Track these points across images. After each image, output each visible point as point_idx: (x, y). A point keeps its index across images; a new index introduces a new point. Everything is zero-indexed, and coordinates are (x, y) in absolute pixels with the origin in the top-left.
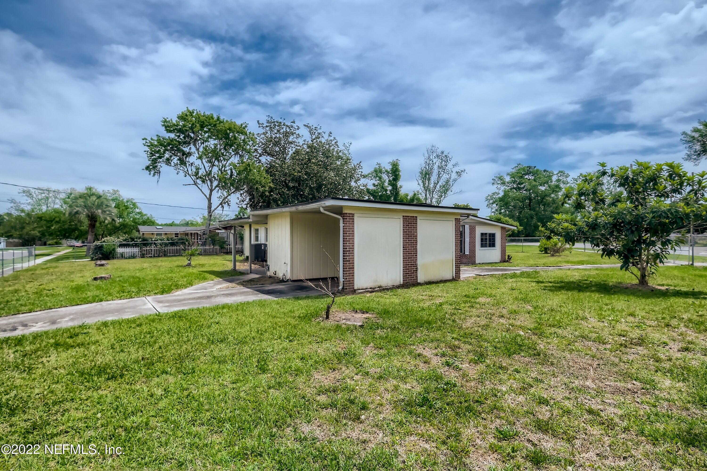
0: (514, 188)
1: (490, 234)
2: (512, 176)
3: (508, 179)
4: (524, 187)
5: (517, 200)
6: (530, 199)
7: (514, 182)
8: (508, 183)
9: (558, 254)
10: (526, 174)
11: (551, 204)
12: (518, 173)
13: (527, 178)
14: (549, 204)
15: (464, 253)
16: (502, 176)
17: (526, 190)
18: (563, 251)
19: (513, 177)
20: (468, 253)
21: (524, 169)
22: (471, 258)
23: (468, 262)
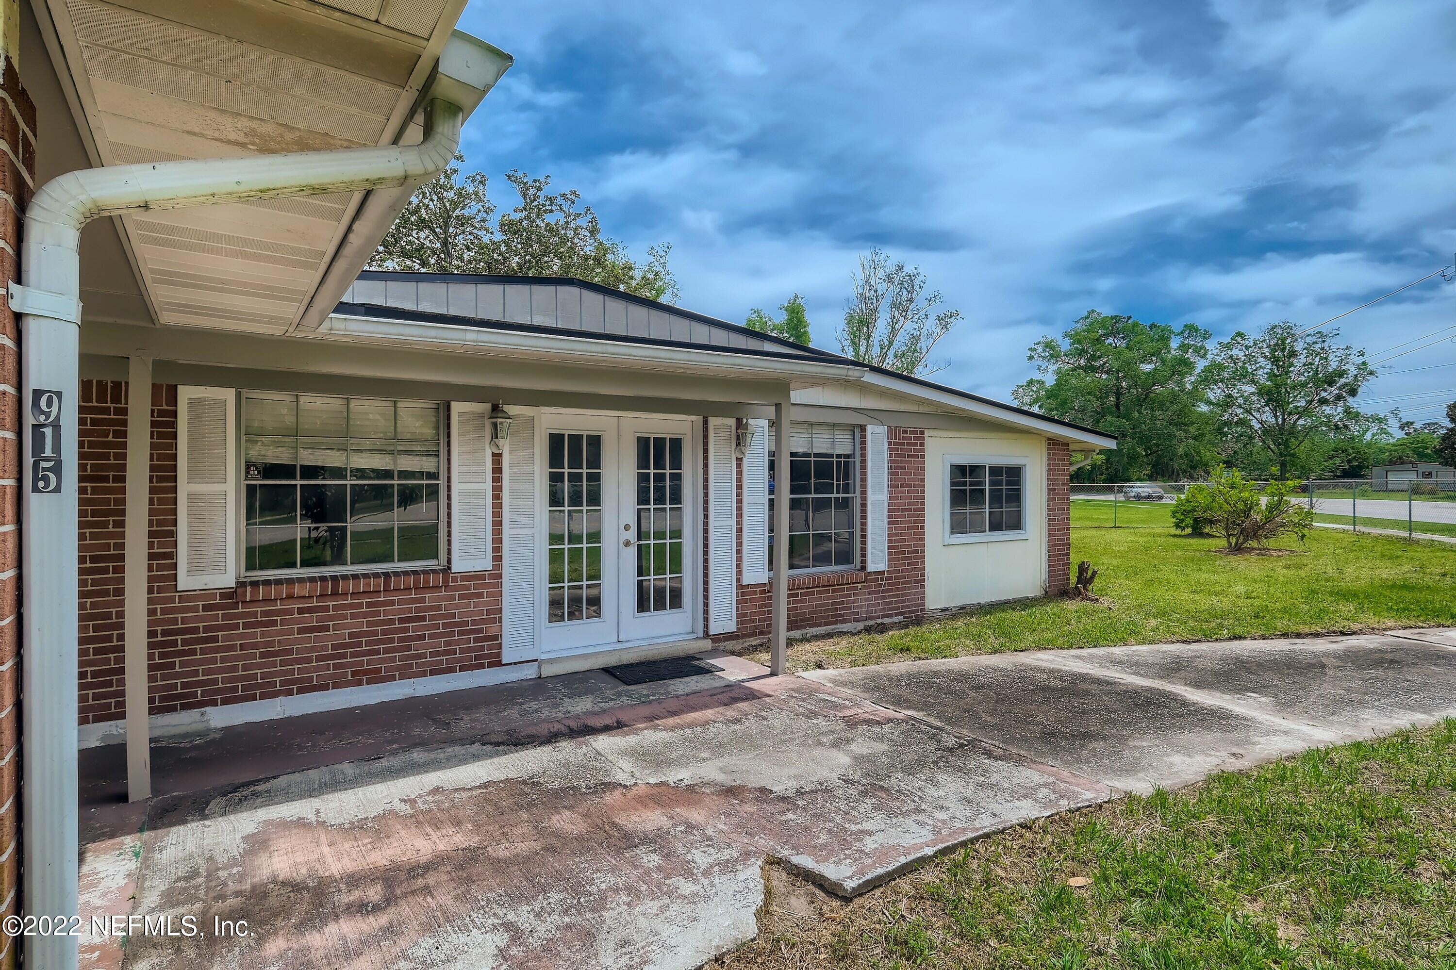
0: (1080, 367)
1: (995, 471)
2: (1077, 339)
3: (1065, 345)
4: (1102, 366)
5: (1089, 394)
6: (1118, 394)
7: (1081, 353)
8: (1066, 355)
9: (1254, 544)
10: (1107, 336)
11: (1168, 404)
12: (1088, 331)
13: (1111, 344)
14: (1162, 404)
15: (863, 568)
16: (1052, 341)
17: (1107, 373)
18: (1273, 533)
19: (1079, 342)
20: (882, 566)
21: (1103, 323)
22: (897, 589)
23: (881, 611)
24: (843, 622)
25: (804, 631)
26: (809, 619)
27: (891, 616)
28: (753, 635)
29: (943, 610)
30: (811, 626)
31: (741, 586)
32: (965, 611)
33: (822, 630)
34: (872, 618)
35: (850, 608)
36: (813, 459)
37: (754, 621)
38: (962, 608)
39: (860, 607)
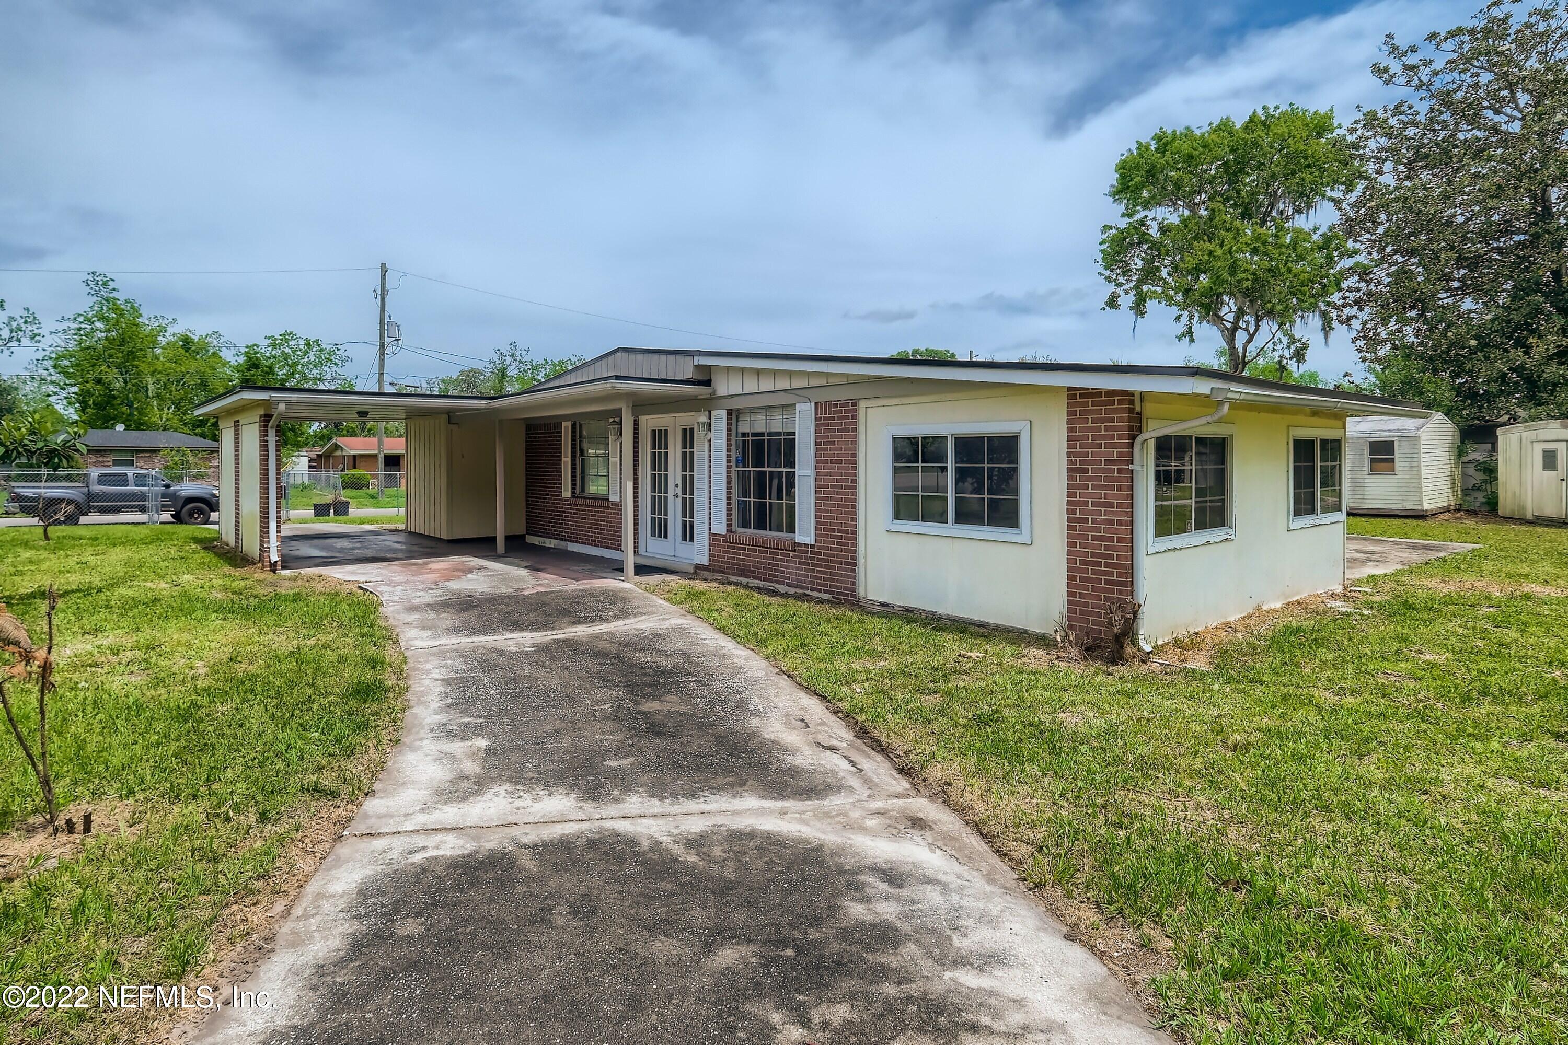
15: (792, 538)
20: (810, 540)
22: (826, 566)
23: (810, 583)
24: (778, 582)
25: (749, 580)
26: (753, 572)
27: (820, 591)
28: (718, 572)
29: (882, 604)
30: (755, 578)
31: (711, 534)
32: (909, 615)
33: (761, 584)
34: (802, 588)
35: (783, 572)
36: (750, 438)
37: (719, 562)
38: (908, 610)
39: (791, 573)
